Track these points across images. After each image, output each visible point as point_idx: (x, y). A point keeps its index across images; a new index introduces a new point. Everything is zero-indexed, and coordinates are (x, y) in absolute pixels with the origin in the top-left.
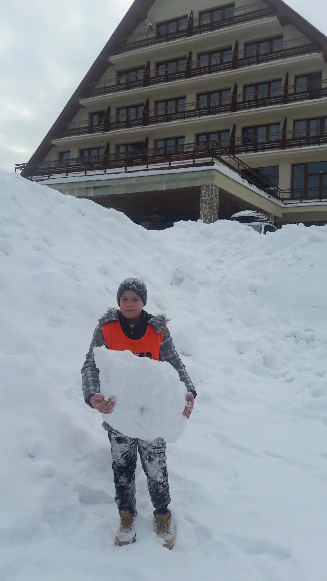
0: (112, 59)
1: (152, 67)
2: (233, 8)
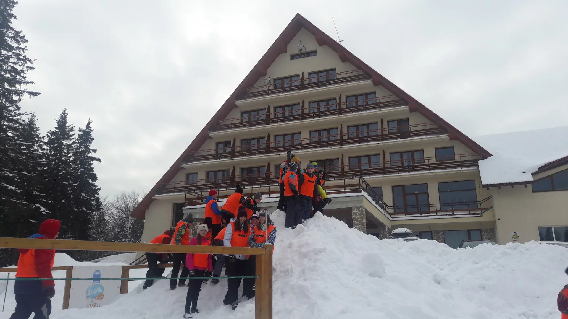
0: (238, 103)
1: (272, 110)
2: (335, 71)
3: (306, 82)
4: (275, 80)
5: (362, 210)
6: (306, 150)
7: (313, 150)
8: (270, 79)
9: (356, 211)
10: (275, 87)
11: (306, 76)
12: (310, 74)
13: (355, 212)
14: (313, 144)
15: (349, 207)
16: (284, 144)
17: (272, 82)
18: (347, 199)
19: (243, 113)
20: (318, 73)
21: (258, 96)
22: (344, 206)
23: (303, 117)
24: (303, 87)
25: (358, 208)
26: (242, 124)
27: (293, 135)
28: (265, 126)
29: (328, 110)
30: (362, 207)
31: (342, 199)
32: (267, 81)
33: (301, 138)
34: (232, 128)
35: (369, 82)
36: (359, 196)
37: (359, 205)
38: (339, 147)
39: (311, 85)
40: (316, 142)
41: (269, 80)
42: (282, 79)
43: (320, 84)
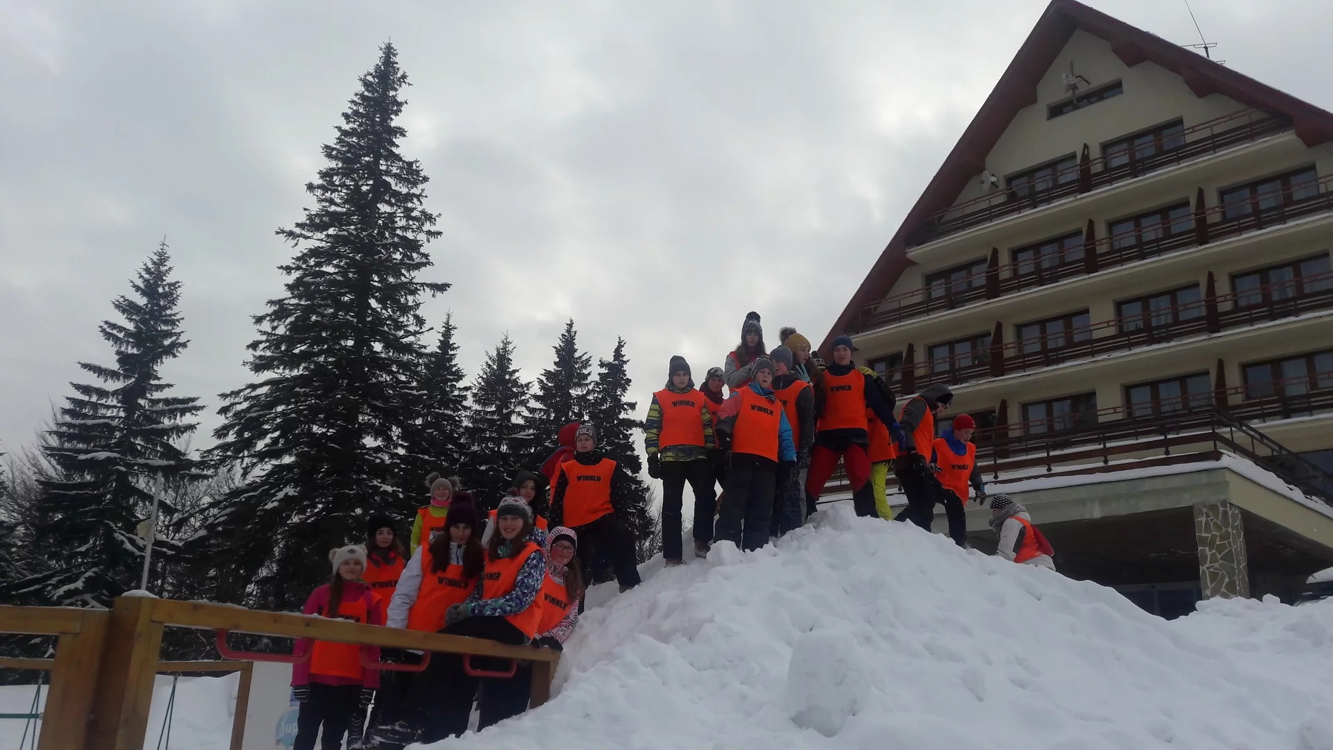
0: (914, 253)
1: (1004, 259)
2: (1179, 128)
3: (1097, 168)
4: (1010, 180)
5: (1225, 513)
6: (1105, 356)
7: (1125, 353)
8: (994, 179)
9: (1208, 516)
10: (1012, 197)
11: (1095, 153)
12: (1105, 147)
13: (1203, 519)
14: (1124, 338)
15: (1184, 505)
16: (1044, 344)
17: (1002, 185)
18: (1177, 482)
19: (930, 279)
20: (1131, 139)
21: (963, 228)
22: (1166, 504)
23: (1092, 263)
24: (1086, 182)
25: (1213, 508)
26: (927, 306)
27: (1067, 318)
28: (987, 302)
29: (1168, 235)
30: (1224, 503)
31: (1159, 484)
32: (986, 186)
33: (1092, 323)
34: (900, 319)
35: (1286, 138)
36: (1214, 469)
37: (1214, 499)
38: (1205, 337)
39: (1110, 175)
40: (1138, 331)
41: (993, 183)
42: (1030, 173)
43: (1135, 169)
